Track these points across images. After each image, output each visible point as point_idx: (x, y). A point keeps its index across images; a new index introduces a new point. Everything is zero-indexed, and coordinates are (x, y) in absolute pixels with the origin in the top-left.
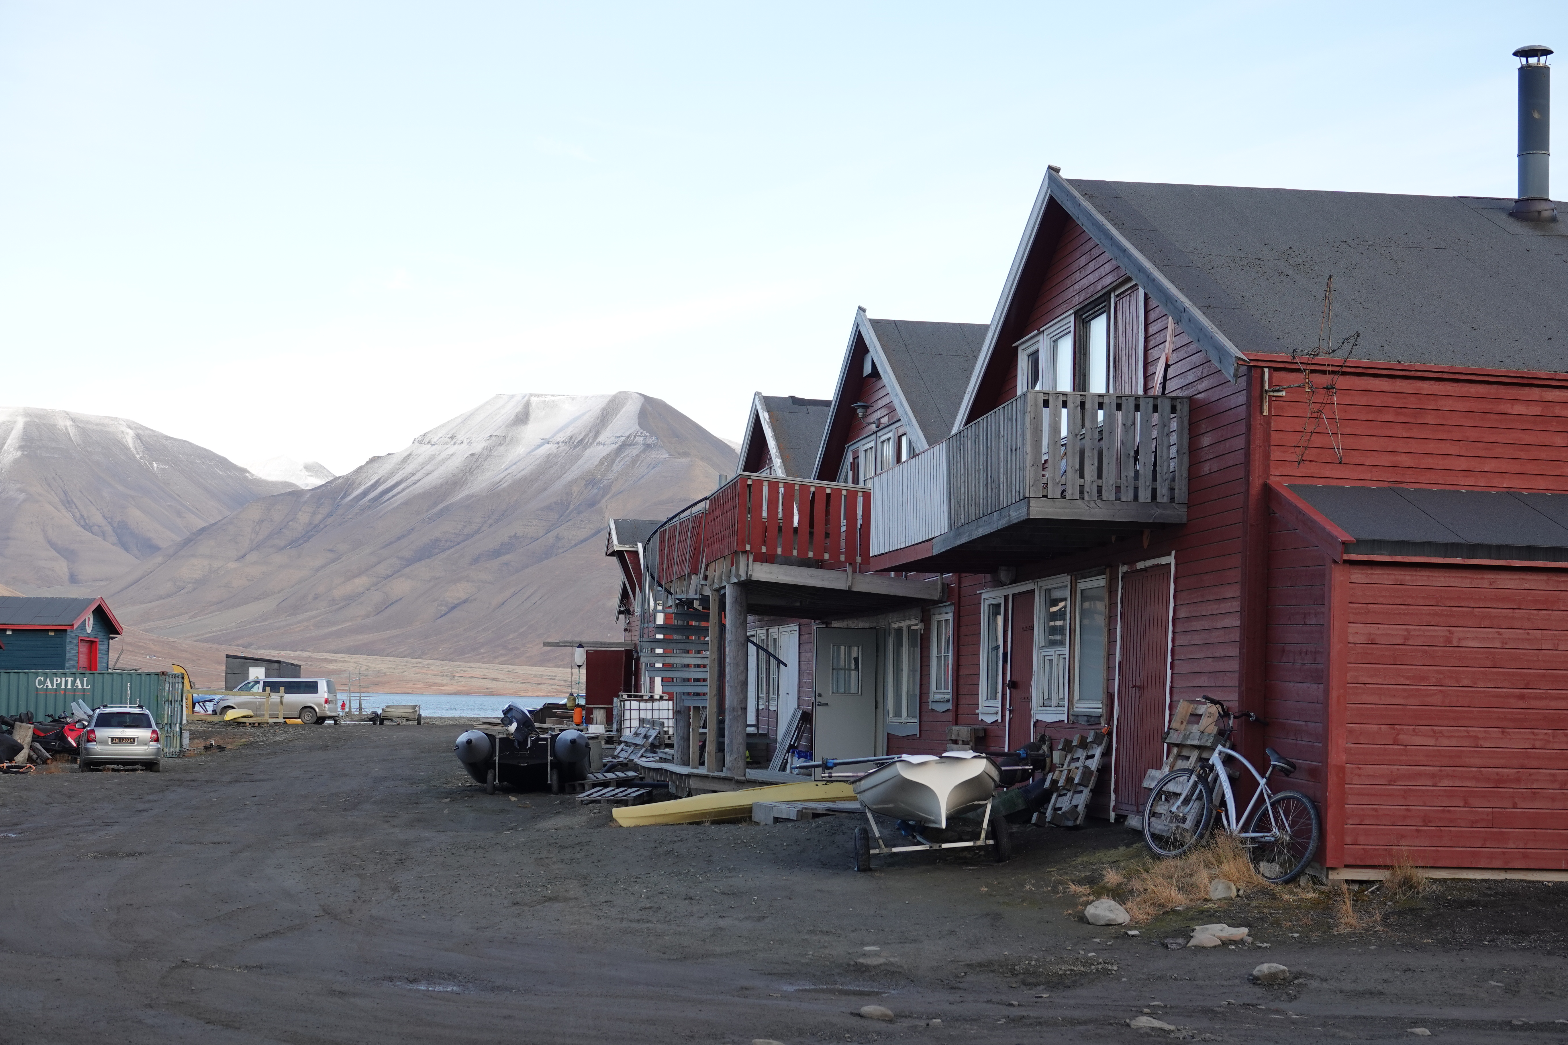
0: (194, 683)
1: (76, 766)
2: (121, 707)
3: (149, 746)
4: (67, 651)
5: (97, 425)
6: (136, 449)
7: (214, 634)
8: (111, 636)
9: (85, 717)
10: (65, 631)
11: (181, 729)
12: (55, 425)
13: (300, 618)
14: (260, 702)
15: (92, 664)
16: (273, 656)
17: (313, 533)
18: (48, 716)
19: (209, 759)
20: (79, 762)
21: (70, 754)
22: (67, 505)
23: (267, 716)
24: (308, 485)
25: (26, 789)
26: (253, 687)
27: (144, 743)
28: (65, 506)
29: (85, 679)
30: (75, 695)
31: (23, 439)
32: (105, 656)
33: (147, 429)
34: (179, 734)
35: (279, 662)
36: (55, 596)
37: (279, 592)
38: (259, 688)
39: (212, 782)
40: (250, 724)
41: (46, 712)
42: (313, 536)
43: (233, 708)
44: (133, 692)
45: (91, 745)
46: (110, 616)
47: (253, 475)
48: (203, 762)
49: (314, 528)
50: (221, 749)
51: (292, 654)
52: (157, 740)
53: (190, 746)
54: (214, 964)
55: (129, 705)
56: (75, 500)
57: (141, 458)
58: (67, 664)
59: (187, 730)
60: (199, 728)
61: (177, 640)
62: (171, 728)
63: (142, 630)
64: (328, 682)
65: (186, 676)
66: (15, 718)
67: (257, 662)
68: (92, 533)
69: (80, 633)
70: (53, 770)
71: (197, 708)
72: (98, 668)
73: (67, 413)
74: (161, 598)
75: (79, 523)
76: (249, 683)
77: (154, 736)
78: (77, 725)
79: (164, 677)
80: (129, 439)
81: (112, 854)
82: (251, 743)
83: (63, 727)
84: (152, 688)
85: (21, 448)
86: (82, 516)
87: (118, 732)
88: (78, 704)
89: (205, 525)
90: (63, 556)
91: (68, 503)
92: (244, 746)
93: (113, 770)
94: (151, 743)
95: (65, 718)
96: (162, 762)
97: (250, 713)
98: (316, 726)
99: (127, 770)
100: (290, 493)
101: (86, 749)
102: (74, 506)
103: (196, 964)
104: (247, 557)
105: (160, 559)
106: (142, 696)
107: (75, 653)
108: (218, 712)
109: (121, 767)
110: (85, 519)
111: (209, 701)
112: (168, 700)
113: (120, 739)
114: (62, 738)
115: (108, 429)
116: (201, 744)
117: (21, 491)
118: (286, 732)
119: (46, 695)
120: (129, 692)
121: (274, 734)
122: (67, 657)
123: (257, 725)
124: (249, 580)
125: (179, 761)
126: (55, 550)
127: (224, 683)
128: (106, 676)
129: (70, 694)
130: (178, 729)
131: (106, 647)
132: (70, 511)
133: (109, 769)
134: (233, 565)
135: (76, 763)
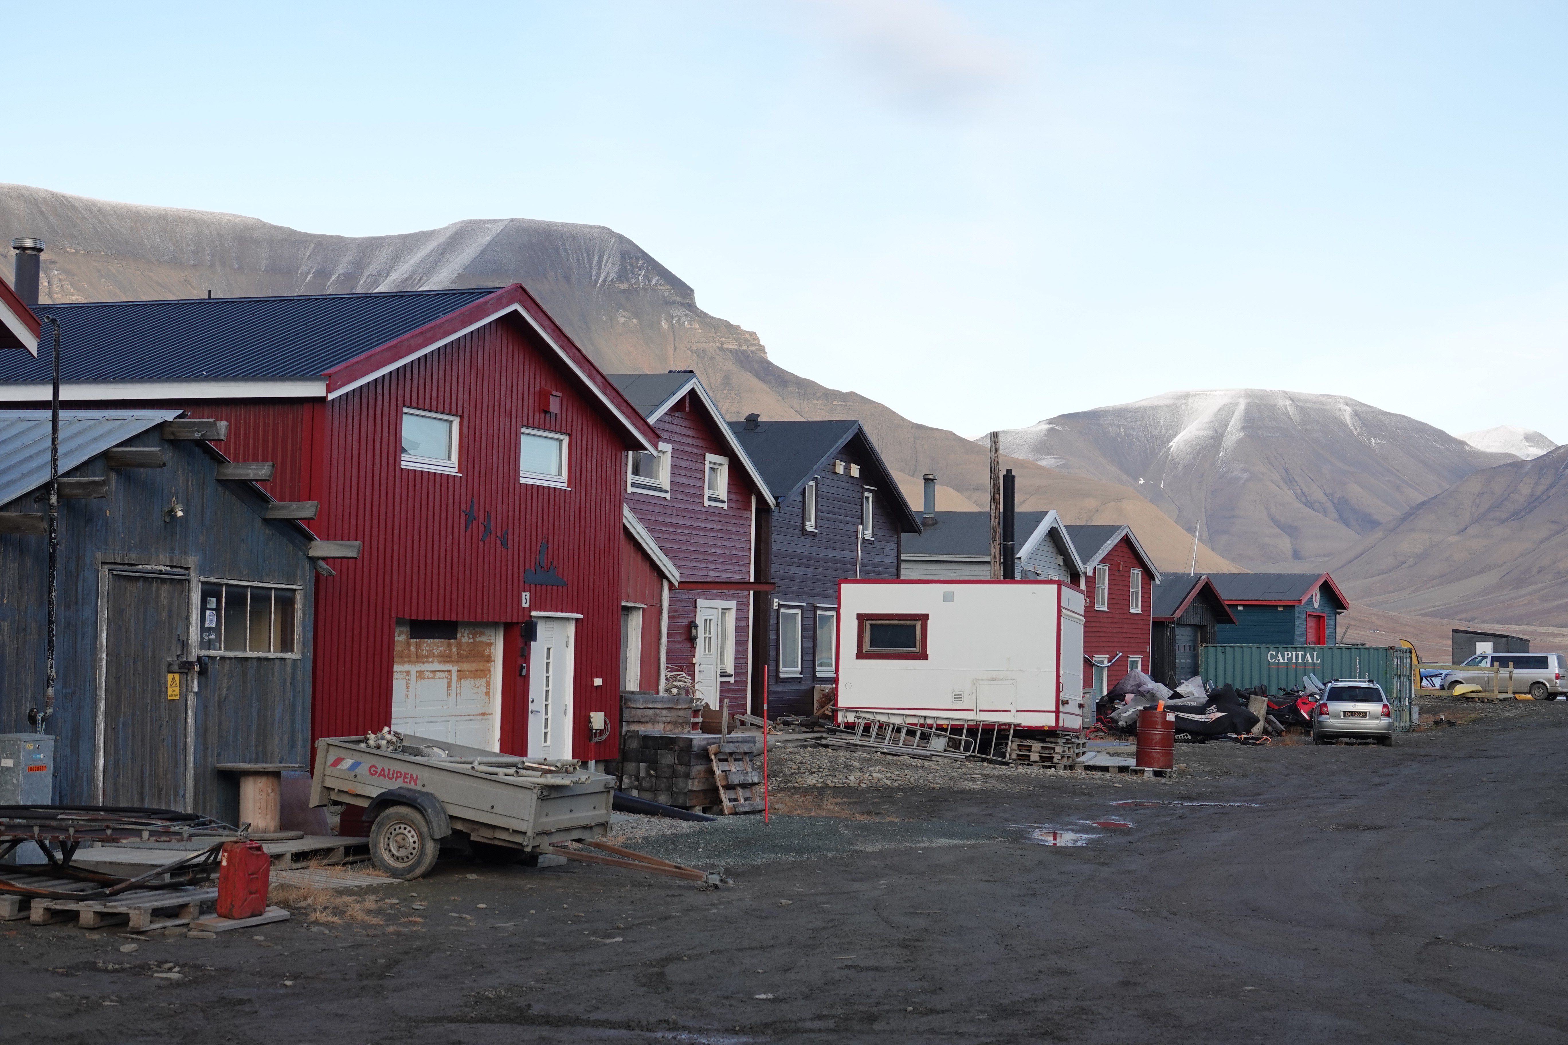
0: (1421, 658)
1: (1310, 739)
2: (1351, 681)
3: (1381, 720)
4: (1296, 626)
5: (1315, 403)
6: (1354, 426)
7: (1437, 608)
8: (1338, 610)
9: (1317, 691)
10: (1294, 606)
11: (1410, 703)
12: (1275, 406)
13: (1524, 591)
14: (1488, 677)
15: (1320, 639)
16: (1498, 630)
17: (1535, 504)
18: (1281, 689)
19: (1440, 734)
20: (1312, 735)
21: (1303, 727)
22: (1289, 483)
23: (1496, 692)
24: (1528, 455)
25: (1265, 761)
26: (1480, 661)
27: (1376, 717)
28: (1287, 484)
29: (1315, 653)
30: (1306, 668)
31: (1245, 420)
32: (1333, 631)
33: (1364, 405)
34: (1408, 708)
35: (1506, 637)
36: (1282, 573)
37: (1502, 565)
38: (1486, 663)
39: (1445, 757)
40: (1479, 699)
41: (1278, 686)
42: (1535, 507)
43: (1461, 683)
44: (1362, 666)
45: (1324, 719)
46: (1337, 592)
47: (1472, 447)
48: (1433, 736)
49: (1536, 499)
50: (1451, 724)
51: (1517, 628)
52: (1388, 715)
53: (1419, 721)
54: (1468, 942)
55: (1358, 680)
56: (1296, 478)
57: (1359, 434)
58: (1296, 639)
59: (1415, 705)
60: (1428, 703)
61: (1399, 615)
62: (1400, 702)
63: (1365, 605)
64: (1558, 657)
65: (1413, 651)
66: (1250, 690)
67: (1484, 636)
68: (1314, 510)
69: (1308, 608)
70: (1288, 742)
71: (1425, 683)
72: (1326, 642)
73: (1286, 393)
74: (1382, 572)
75: (1300, 500)
76: (1476, 658)
77: (1385, 710)
78: (1310, 699)
79: (1392, 651)
80: (1347, 415)
81: (1353, 827)
82: (1482, 719)
83: (1296, 701)
84: (1381, 662)
85: (1243, 428)
86: (1303, 493)
87: (1350, 706)
88: (1309, 677)
89: (1425, 499)
90: (1286, 533)
91: (1289, 481)
92: (1474, 721)
93: (1346, 743)
94: (1382, 718)
95: (1298, 691)
96: (1393, 737)
97: (1479, 688)
98: (1547, 702)
99: (1360, 744)
100: (1510, 465)
101: (1319, 722)
102: (1295, 484)
103: (1449, 941)
104: (1468, 530)
105: (1380, 534)
106: (1371, 670)
107: (1303, 627)
108: (1446, 687)
109: (1353, 740)
110: (1306, 497)
111: (1437, 675)
112: (1396, 675)
113: (1352, 712)
114: (1295, 711)
115: (1325, 407)
116: (1430, 719)
117: (1244, 470)
118: (1517, 708)
119: (1278, 668)
120: (1358, 666)
121: (1504, 710)
122: (1296, 632)
123: (1486, 700)
124: (1471, 554)
125: (1409, 735)
126: (1278, 527)
127: (1451, 657)
128: (1335, 651)
129: (1300, 668)
130: (1407, 704)
131: (1333, 622)
132: (1292, 489)
133: (1342, 743)
134: (1454, 539)
135: (1310, 736)
